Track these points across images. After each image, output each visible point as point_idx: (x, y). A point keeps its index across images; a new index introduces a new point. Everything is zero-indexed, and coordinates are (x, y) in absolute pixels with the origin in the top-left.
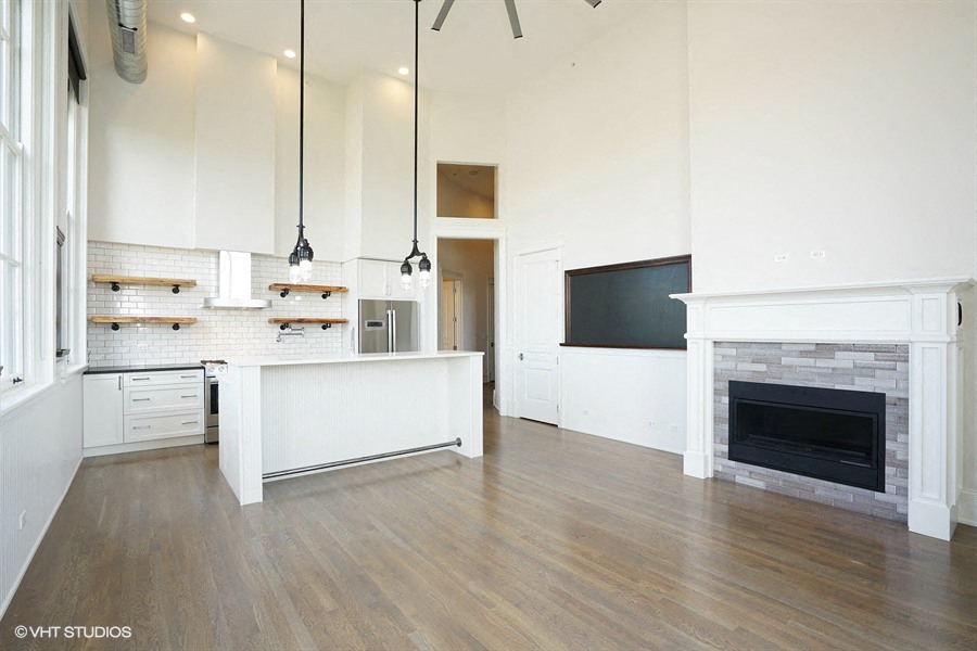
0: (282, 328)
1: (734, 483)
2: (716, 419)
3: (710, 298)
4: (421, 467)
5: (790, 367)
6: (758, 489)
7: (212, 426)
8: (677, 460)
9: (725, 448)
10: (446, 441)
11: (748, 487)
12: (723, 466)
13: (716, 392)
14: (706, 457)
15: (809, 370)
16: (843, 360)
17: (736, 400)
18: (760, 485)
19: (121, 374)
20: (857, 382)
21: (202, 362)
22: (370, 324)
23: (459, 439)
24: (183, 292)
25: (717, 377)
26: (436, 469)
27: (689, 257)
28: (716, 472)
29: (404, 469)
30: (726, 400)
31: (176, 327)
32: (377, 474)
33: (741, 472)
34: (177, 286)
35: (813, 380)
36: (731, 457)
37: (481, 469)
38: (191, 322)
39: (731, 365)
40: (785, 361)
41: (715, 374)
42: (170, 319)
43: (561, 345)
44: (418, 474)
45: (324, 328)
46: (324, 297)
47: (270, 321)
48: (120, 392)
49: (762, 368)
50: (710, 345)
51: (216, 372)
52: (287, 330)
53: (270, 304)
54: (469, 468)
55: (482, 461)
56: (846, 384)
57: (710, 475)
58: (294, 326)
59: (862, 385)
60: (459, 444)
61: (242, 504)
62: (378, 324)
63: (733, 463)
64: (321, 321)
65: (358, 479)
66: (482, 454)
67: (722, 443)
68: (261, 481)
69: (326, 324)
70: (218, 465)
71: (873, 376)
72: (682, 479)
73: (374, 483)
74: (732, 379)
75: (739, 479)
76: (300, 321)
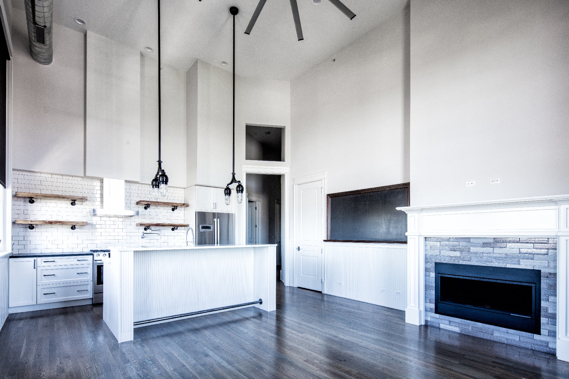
0: (145, 229)
1: (439, 329)
2: (427, 287)
3: (422, 210)
4: (237, 317)
5: (476, 253)
6: (454, 332)
7: (98, 293)
8: (401, 314)
9: (433, 306)
10: (253, 301)
11: (449, 331)
12: (431, 317)
13: (427, 270)
14: (420, 312)
15: (489, 255)
16: (512, 248)
17: (440, 275)
18: (457, 330)
19: (35, 258)
20: (521, 263)
21: (91, 251)
22: (203, 227)
23: (260, 300)
24: (78, 205)
25: (427, 260)
26: (247, 319)
27: (408, 184)
28: (426, 321)
29: (227, 319)
30: (433, 275)
31: (73, 228)
32: (210, 322)
33: (443, 321)
34: (75, 201)
35: (491, 262)
36: (437, 312)
37: (275, 318)
38: (83, 225)
39: (437, 252)
40: (473, 249)
41: (426, 259)
42: (70, 222)
43: (325, 241)
44: (235, 322)
45: (173, 229)
46: (173, 210)
47: (137, 225)
48: (35, 270)
49: (458, 254)
50: (422, 239)
51: (101, 258)
52: (148, 231)
53: (138, 213)
54: (267, 317)
55: (275, 313)
56: (514, 264)
57: (423, 323)
58: (153, 228)
59: (525, 265)
60: (261, 303)
61: (119, 342)
62: (209, 228)
63: (438, 316)
64: (171, 225)
65: (196, 325)
66: (275, 309)
67: (430, 302)
68: (133, 327)
69: (174, 227)
70: (102, 318)
71: (532, 259)
72: (404, 325)
73: (206, 328)
74: (438, 261)
75: (442, 326)
76: (157, 225)
